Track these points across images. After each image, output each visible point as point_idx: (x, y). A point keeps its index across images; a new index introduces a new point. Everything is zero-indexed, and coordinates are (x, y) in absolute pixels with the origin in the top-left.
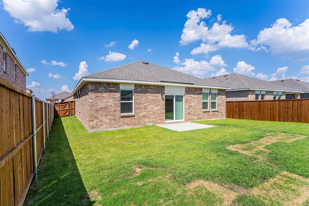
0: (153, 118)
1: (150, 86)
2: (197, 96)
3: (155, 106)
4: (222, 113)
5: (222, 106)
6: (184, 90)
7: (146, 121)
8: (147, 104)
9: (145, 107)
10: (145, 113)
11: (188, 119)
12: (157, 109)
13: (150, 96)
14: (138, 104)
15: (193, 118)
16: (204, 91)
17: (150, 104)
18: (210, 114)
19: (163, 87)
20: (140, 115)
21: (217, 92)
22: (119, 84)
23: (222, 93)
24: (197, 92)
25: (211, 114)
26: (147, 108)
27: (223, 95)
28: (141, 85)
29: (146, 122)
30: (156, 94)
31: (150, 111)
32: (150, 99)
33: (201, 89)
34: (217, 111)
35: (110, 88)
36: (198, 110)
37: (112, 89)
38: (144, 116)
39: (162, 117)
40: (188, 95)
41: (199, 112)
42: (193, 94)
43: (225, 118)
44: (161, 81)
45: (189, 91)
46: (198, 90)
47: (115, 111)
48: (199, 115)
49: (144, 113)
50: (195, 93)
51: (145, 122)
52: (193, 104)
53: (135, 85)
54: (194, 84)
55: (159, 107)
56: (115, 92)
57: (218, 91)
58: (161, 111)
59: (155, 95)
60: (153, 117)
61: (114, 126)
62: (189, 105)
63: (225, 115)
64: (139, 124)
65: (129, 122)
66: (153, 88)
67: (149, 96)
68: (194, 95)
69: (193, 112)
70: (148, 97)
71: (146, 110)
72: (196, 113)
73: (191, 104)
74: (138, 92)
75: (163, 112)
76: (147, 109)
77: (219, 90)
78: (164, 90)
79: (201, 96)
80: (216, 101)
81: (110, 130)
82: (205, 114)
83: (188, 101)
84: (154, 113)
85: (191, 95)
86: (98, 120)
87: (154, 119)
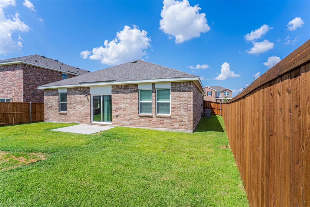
0: (80, 117)
1: (77, 88)
2: (129, 94)
3: (82, 107)
4: (181, 121)
5: (182, 110)
6: (111, 88)
7: (74, 119)
8: (75, 105)
9: (74, 107)
10: (74, 112)
11: (115, 122)
12: (83, 109)
13: (78, 98)
14: (69, 105)
15: (124, 123)
16: (140, 88)
17: (78, 105)
18: (154, 120)
19: (88, 88)
20: (70, 114)
21: (169, 86)
22: (58, 89)
23: (182, 88)
24: (129, 90)
25: (155, 121)
26: (75, 108)
27: (184, 91)
28: (71, 89)
29: (75, 120)
30: (82, 95)
31: (77, 111)
32: (78, 100)
33: (136, 85)
34: (170, 118)
35: (53, 93)
36: (130, 113)
37: (54, 93)
38: (73, 114)
39: (87, 117)
40: (116, 95)
41: (133, 116)
42: (124, 93)
43: (190, 131)
44: (79, 83)
45: (116, 89)
46: (131, 87)
47: (56, 109)
48: (131, 119)
49: (73, 112)
50: (126, 92)
51: (74, 120)
52: (123, 106)
53: (67, 88)
54: (115, 81)
55: (85, 107)
56: (56, 95)
57: (171, 85)
58: (87, 111)
59: (81, 96)
60: (80, 116)
61: (56, 120)
62: (117, 107)
63: (190, 125)
64: (70, 121)
65: (64, 119)
66: (79, 90)
67: (77, 97)
68: (124, 94)
69: (122, 115)
70: (76, 98)
71: (75, 110)
72: (127, 117)
73: (120, 106)
74: (70, 94)
75: (88, 112)
76: (75, 109)
77: (173, 83)
78: (89, 91)
79: (136, 95)
80: (170, 101)
81: (54, 122)
82: (143, 120)
83: (115, 102)
84: (81, 112)
85: (120, 94)
86: (48, 115)
87: (80, 118)
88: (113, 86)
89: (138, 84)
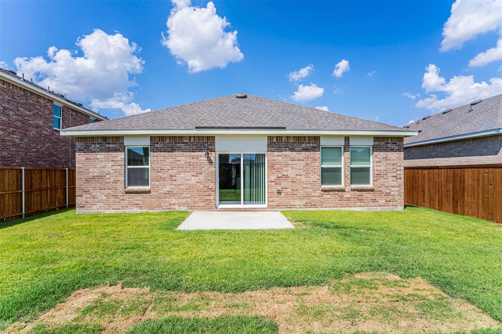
0: (188, 198)
1: (181, 137)
2: (304, 154)
3: (192, 176)
4: (388, 194)
5: (390, 179)
6: (265, 142)
7: (173, 202)
8: (174, 172)
9: (171, 176)
10: (171, 188)
11: (275, 203)
12: (197, 181)
13: (182, 157)
14: (157, 172)
15: (292, 203)
16: (323, 143)
17: (181, 172)
18: (347, 195)
19: (211, 139)
20: (160, 191)
21: (371, 143)
22: (123, 137)
23: (389, 146)
24: (304, 145)
25: (349, 196)
26: (174, 178)
27: (392, 150)
28: (162, 138)
29: (174, 204)
30: (195, 152)
31: (180, 185)
32: (182, 162)
33: (317, 138)
34: (372, 190)
35: (107, 146)
36: (305, 186)
37: (111, 146)
38: (170, 193)
39: (208, 197)
40: (276, 153)
41: (311, 190)
42: (292, 150)
43: (400, 208)
44: (196, 128)
45: (277, 143)
46: (307, 141)
47: (116, 182)
48: (308, 196)
49: (168, 188)
50: (296, 149)
51: (171, 205)
52: (291, 173)
53: (151, 137)
54: (284, 128)
55: (201, 177)
56: (116, 150)
57: (374, 142)
58: (207, 185)
59: (193, 154)
60: (189, 195)
61: (114, 207)
62: (279, 175)
63: (401, 200)
64: (159, 206)
65: (140, 202)
66: (188, 141)
67: (180, 156)
68: (294, 153)
69: (290, 190)
70: (178, 159)
71: (174, 182)
72: (301, 193)
73: (285, 173)
74: (158, 150)
75: (210, 187)
76: (175, 180)
77: (377, 138)
78: (213, 144)
79: (318, 155)
80: (371, 166)
81: (107, 212)
82: (329, 196)
83: (275, 166)
84: (190, 188)
85: (284, 153)
86: (88, 196)
87: (189, 200)
88: (270, 138)
89: (319, 137)
